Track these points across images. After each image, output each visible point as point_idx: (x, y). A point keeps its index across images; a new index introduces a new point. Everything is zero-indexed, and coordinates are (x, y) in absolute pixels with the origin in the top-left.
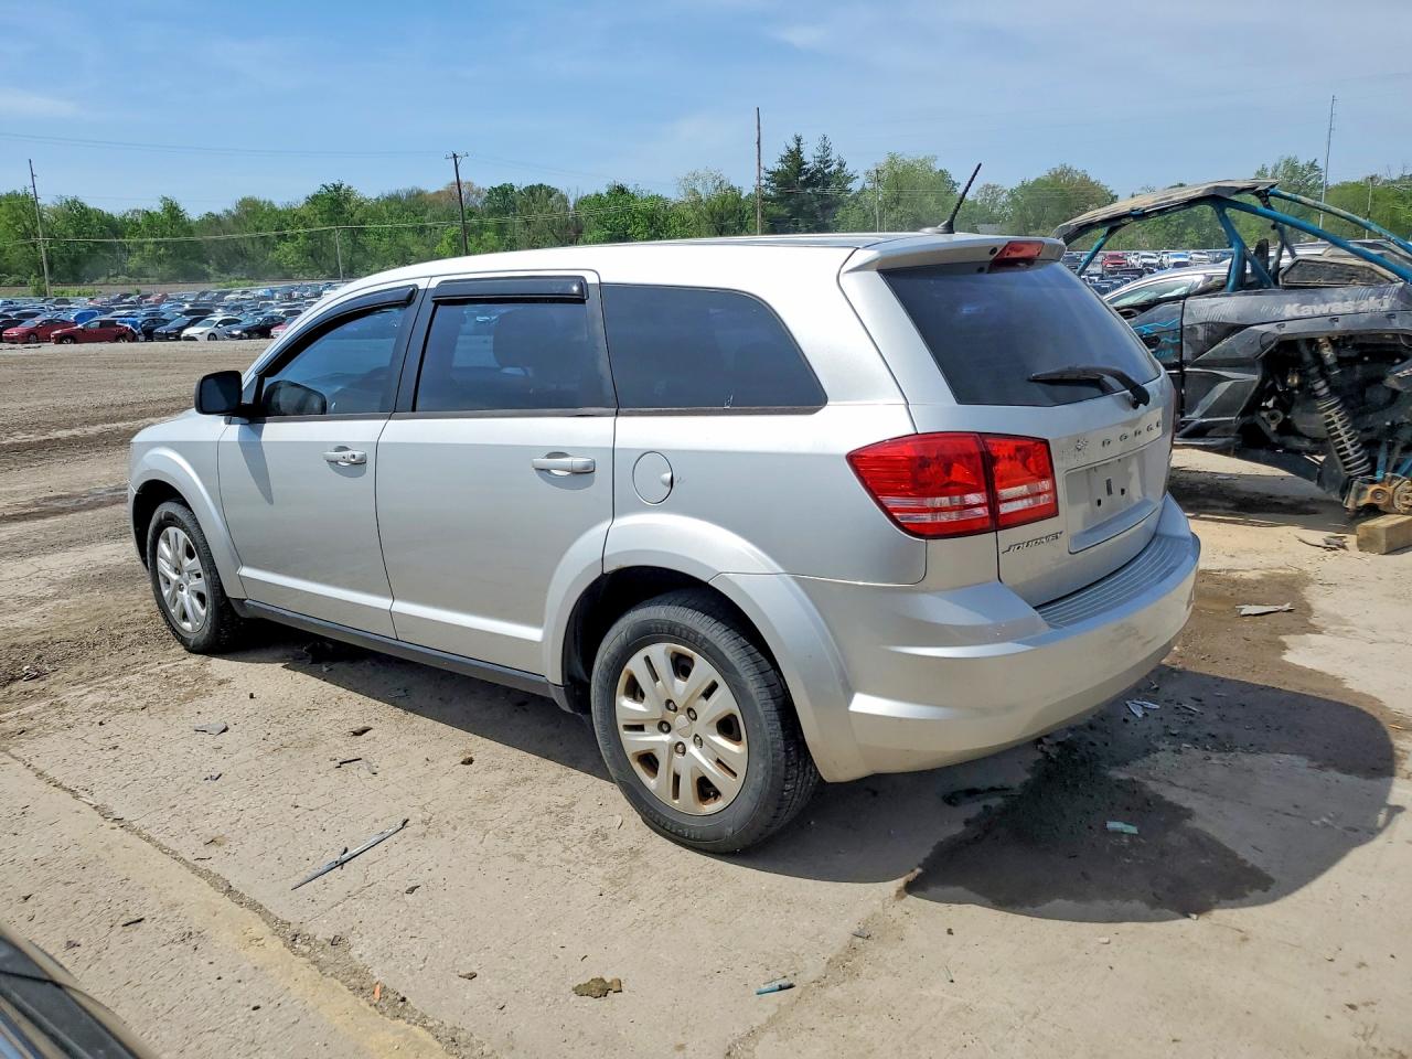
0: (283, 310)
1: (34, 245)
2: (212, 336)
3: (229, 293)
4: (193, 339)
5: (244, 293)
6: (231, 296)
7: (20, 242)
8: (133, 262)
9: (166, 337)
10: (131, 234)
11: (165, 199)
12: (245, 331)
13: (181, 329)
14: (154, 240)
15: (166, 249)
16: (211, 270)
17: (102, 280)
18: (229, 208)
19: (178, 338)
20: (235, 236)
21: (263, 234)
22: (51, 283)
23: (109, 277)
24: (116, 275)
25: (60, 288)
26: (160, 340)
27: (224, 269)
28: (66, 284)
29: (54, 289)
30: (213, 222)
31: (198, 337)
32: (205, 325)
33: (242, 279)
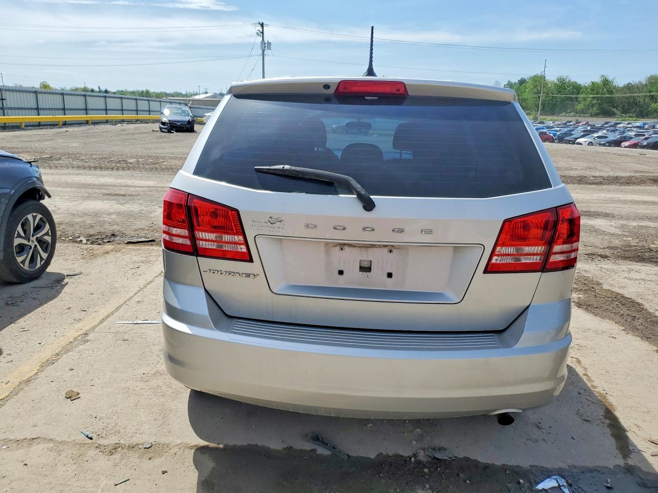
0: (634, 133)
1: (539, 97)
2: (591, 144)
3: (620, 123)
4: (581, 144)
5: (628, 124)
6: (621, 125)
7: (534, 96)
8: (579, 107)
9: (569, 142)
10: (582, 93)
11: (603, 76)
12: (607, 143)
13: (577, 139)
14: (591, 96)
15: (597, 100)
16: (618, 112)
17: (563, 114)
18: (641, 81)
19: (574, 143)
20: (635, 94)
21: (652, 94)
22: (541, 114)
23: (567, 113)
24: (570, 112)
25: (544, 117)
26: (565, 143)
27: (625, 111)
28: (546, 115)
29: (541, 117)
30: (629, 88)
31: (583, 143)
32: (588, 138)
33: (632, 117)
